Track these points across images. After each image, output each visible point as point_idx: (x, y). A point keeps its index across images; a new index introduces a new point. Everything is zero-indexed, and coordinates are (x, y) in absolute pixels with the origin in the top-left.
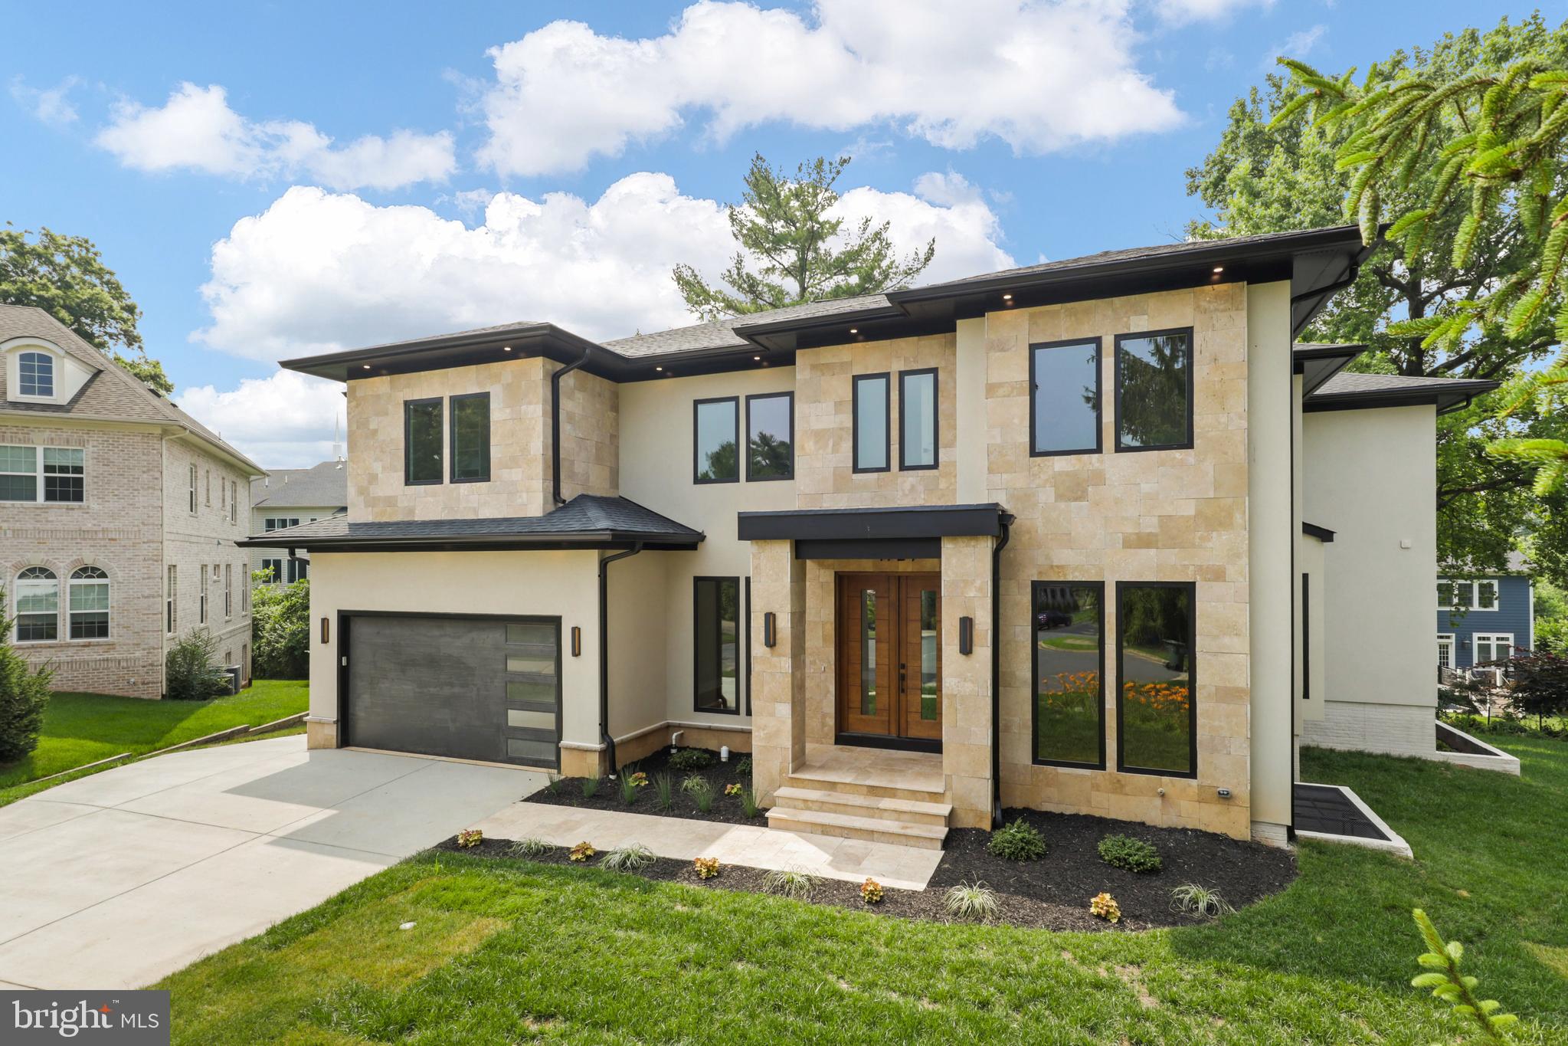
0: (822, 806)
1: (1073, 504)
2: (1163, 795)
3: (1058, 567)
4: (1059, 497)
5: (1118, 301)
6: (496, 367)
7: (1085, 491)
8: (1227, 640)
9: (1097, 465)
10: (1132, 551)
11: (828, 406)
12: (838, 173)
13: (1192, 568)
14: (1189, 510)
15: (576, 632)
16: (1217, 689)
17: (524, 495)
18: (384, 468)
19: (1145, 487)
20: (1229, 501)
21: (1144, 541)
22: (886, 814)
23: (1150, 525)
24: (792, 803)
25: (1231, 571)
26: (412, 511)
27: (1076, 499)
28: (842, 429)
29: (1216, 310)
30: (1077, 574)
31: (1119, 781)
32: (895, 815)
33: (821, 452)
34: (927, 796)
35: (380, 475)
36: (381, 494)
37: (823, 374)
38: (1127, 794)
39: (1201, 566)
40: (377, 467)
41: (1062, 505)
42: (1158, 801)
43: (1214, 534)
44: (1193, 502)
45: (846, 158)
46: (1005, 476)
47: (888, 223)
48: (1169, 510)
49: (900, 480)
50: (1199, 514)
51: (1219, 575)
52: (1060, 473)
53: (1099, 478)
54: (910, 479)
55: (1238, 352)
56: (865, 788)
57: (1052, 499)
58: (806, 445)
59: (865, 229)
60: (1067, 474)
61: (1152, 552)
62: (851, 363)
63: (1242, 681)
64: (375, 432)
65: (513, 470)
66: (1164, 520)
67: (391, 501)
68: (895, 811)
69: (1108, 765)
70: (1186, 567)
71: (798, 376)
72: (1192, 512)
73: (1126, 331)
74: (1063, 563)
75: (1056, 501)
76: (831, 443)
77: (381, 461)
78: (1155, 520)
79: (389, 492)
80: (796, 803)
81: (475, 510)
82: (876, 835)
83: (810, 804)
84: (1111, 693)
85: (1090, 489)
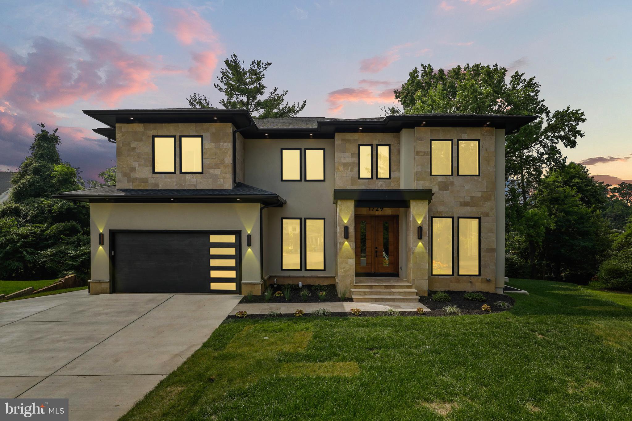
0: (371, 293)
1: (444, 192)
2: (471, 282)
3: (439, 212)
4: (440, 190)
5: (458, 129)
6: (206, 125)
7: (448, 188)
8: (489, 234)
9: (452, 180)
10: (462, 207)
11: (348, 155)
12: (266, 68)
13: (480, 212)
14: (479, 195)
15: (249, 237)
16: (487, 249)
17: (222, 180)
18: (140, 165)
19: (466, 187)
20: (491, 192)
21: (466, 204)
22: (395, 294)
23: (468, 199)
24: (359, 293)
25: (491, 213)
26: (157, 185)
27: (445, 190)
28: (354, 163)
29: (487, 135)
30: (445, 214)
31: (458, 279)
32: (399, 294)
33: (346, 171)
34: (406, 287)
35: (137, 168)
36: (138, 177)
37: (347, 143)
38: (460, 283)
39: (482, 212)
40: (136, 165)
41: (441, 192)
42: (469, 284)
43: (486, 202)
44: (480, 192)
45: (270, 62)
46: (422, 182)
47: (287, 91)
48: (473, 195)
49: (376, 183)
50: (482, 196)
51: (487, 215)
52: (440, 182)
53: (452, 184)
54: (380, 182)
55: (493, 149)
56: (383, 287)
57: (438, 190)
58: (340, 168)
59: (274, 92)
60: (442, 182)
61: (468, 207)
62: (358, 140)
63: (494, 246)
64: (134, 148)
65: (216, 169)
66: (472, 198)
67: (145, 180)
68: (399, 292)
69: (455, 274)
70: (478, 212)
71: (336, 143)
72: (480, 196)
73: (460, 138)
74: (441, 211)
75: (439, 191)
76: (350, 168)
77: (138, 162)
78: (469, 198)
79: (143, 176)
80: (361, 293)
81: (195, 186)
82: (395, 300)
83: (366, 293)
84: (456, 252)
85: (450, 187)
